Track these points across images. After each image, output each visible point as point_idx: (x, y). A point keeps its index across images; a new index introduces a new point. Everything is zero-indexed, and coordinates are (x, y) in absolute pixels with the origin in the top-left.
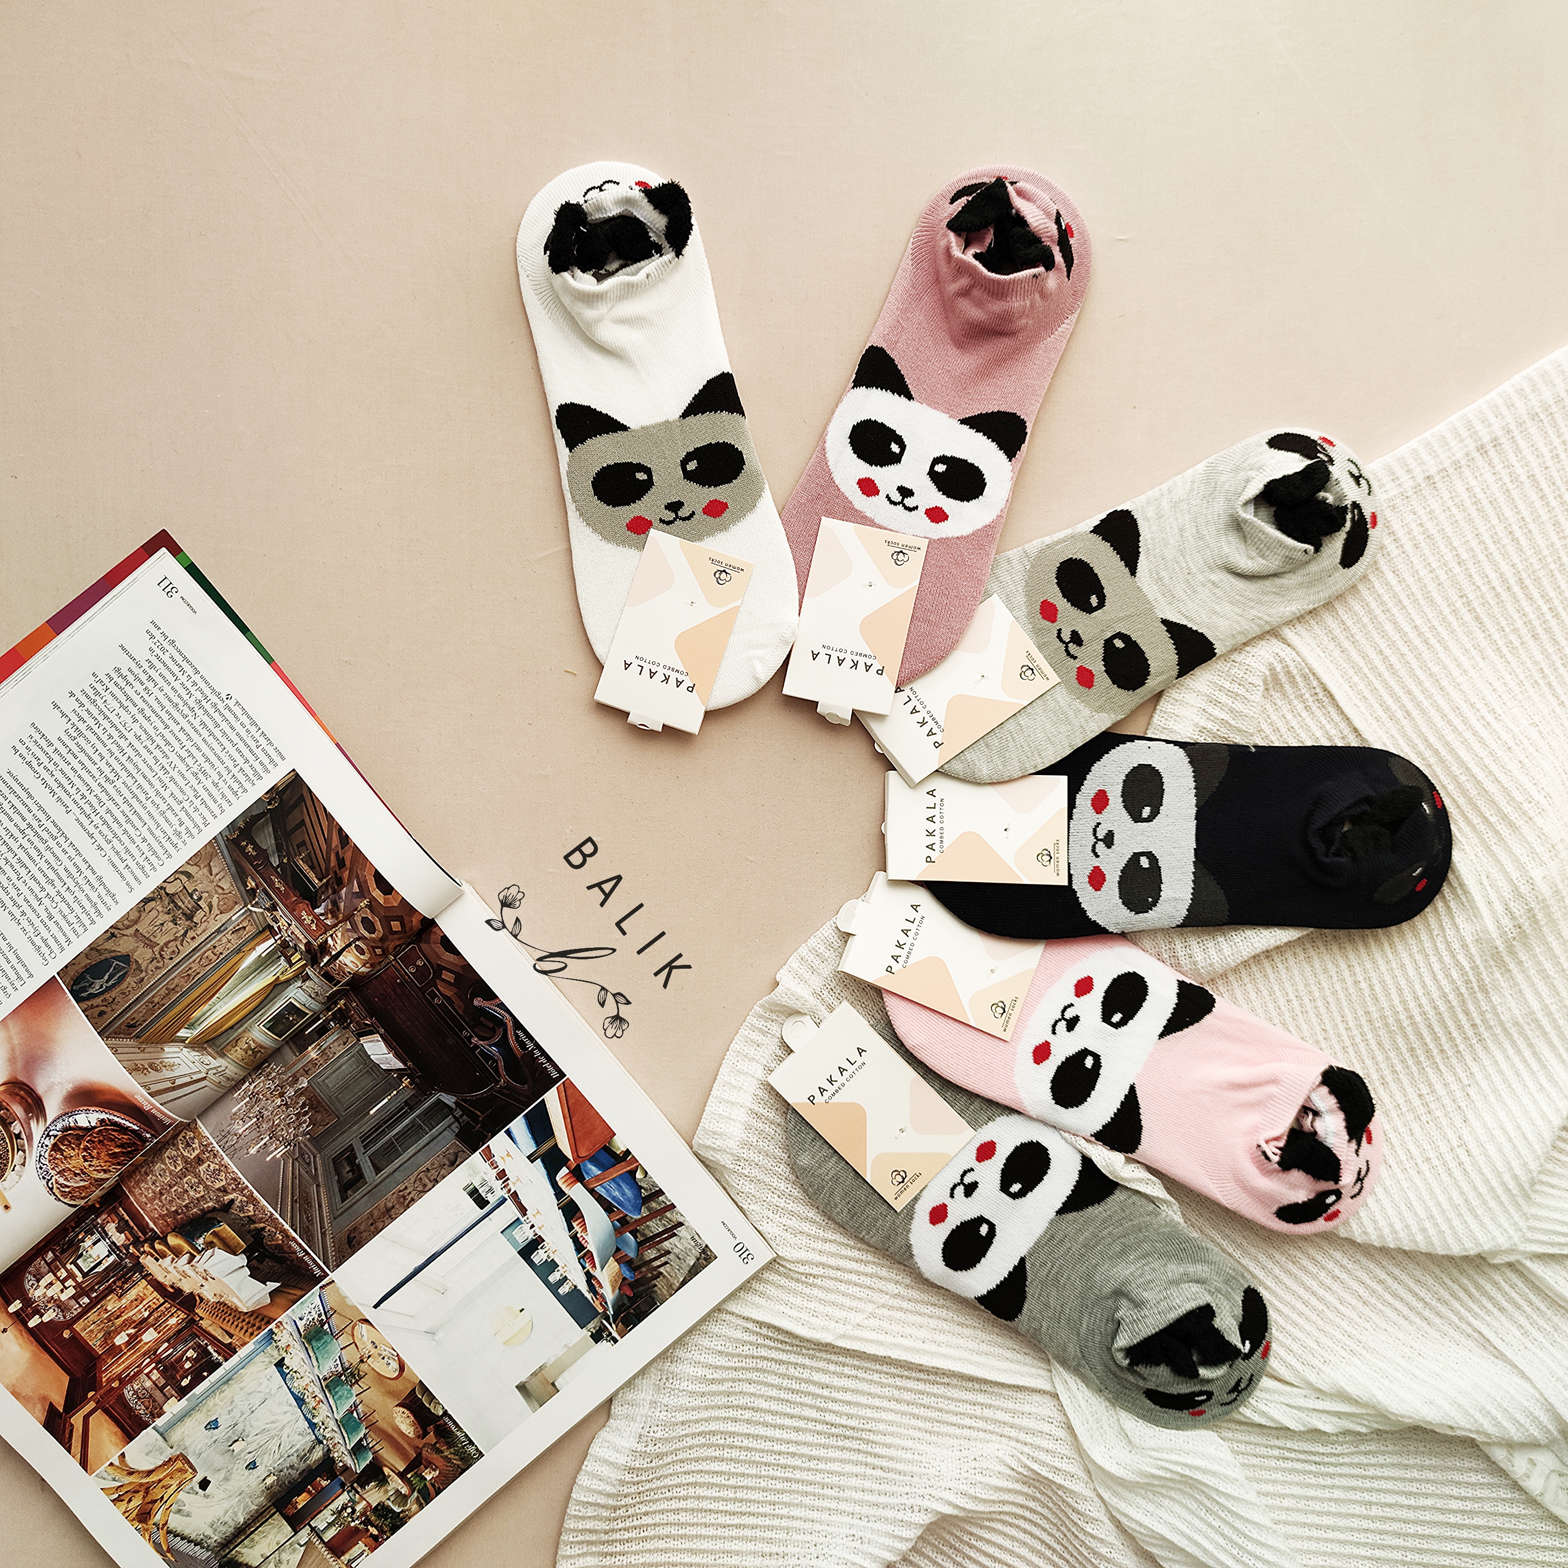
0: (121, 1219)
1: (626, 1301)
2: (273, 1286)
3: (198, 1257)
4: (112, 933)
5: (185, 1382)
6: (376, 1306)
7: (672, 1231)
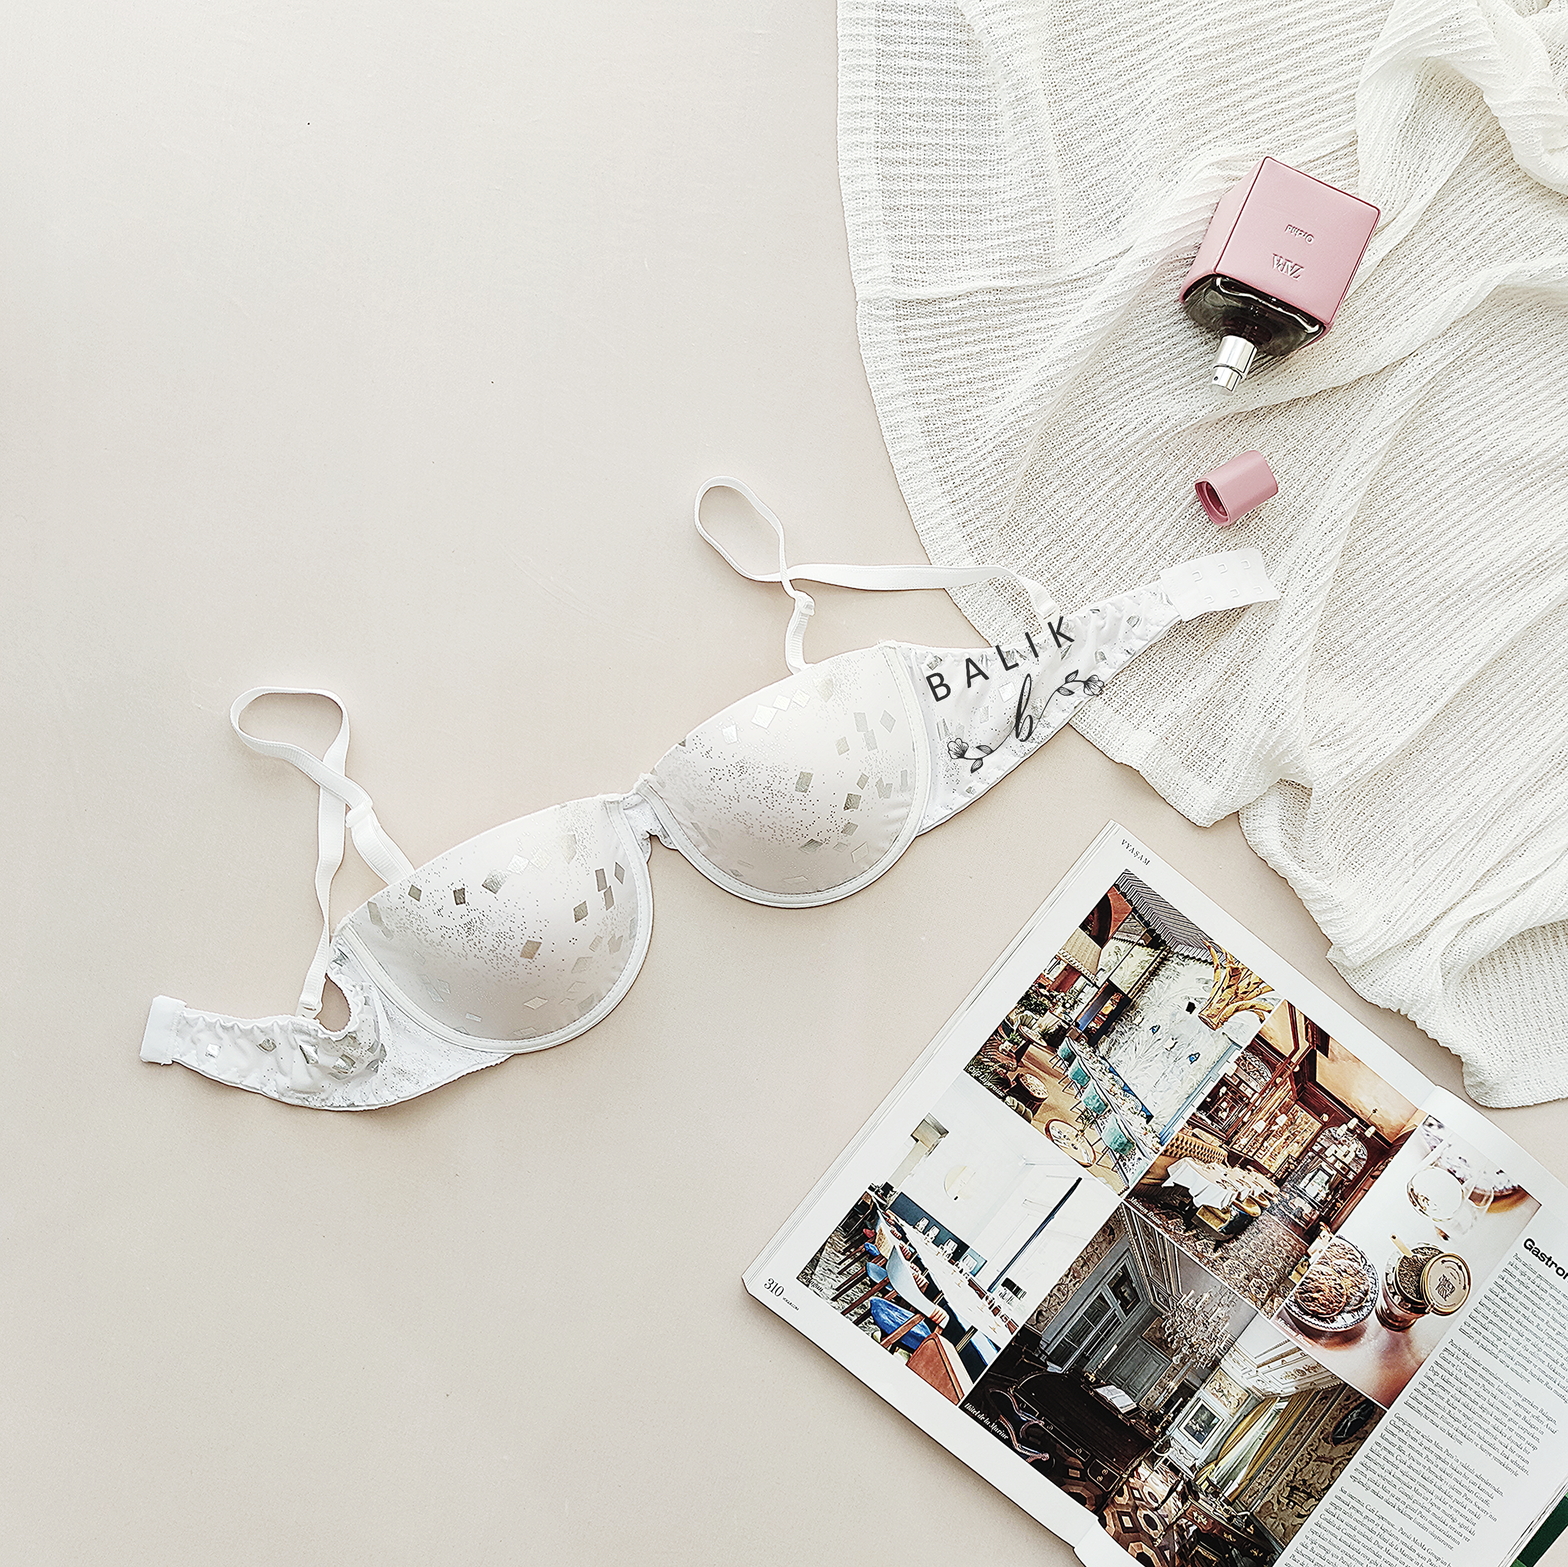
0: (1300, 1217)
2: (1169, 1183)
4: (1351, 1453)
5: (1224, 1090)
6: (1080, 1179)
7: (841, 1292)
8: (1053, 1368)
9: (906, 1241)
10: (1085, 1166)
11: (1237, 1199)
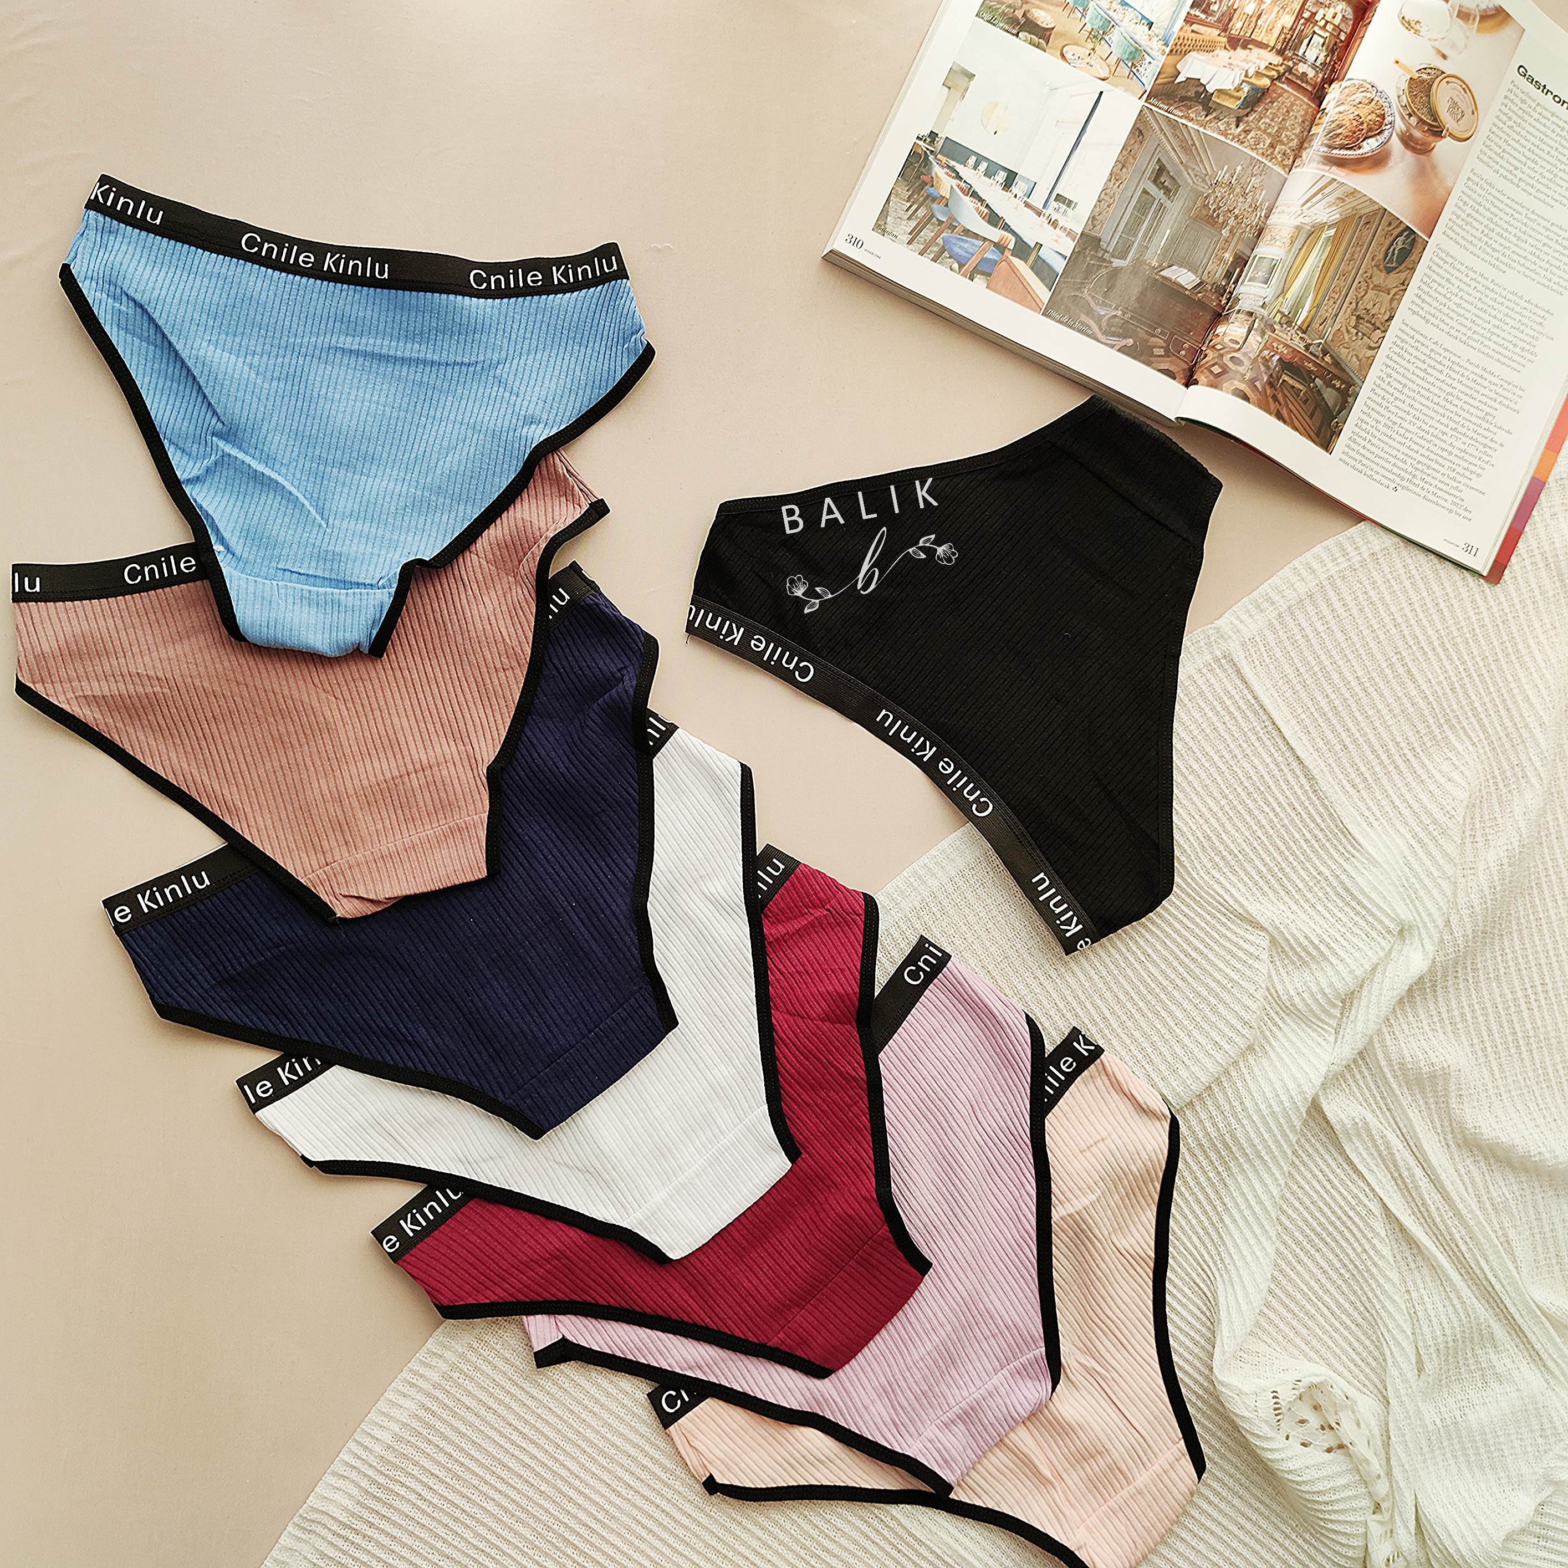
0: (1307, 82)
1: (923, 170)
2: (1181, 78)
3: (1243, 77)
4: (1405, 284)
6: (1102, 92)
7: (914, 235)
8: (1118, 263)
9: (961, 179)
10: (1103, 80)
11: (1246, 76)
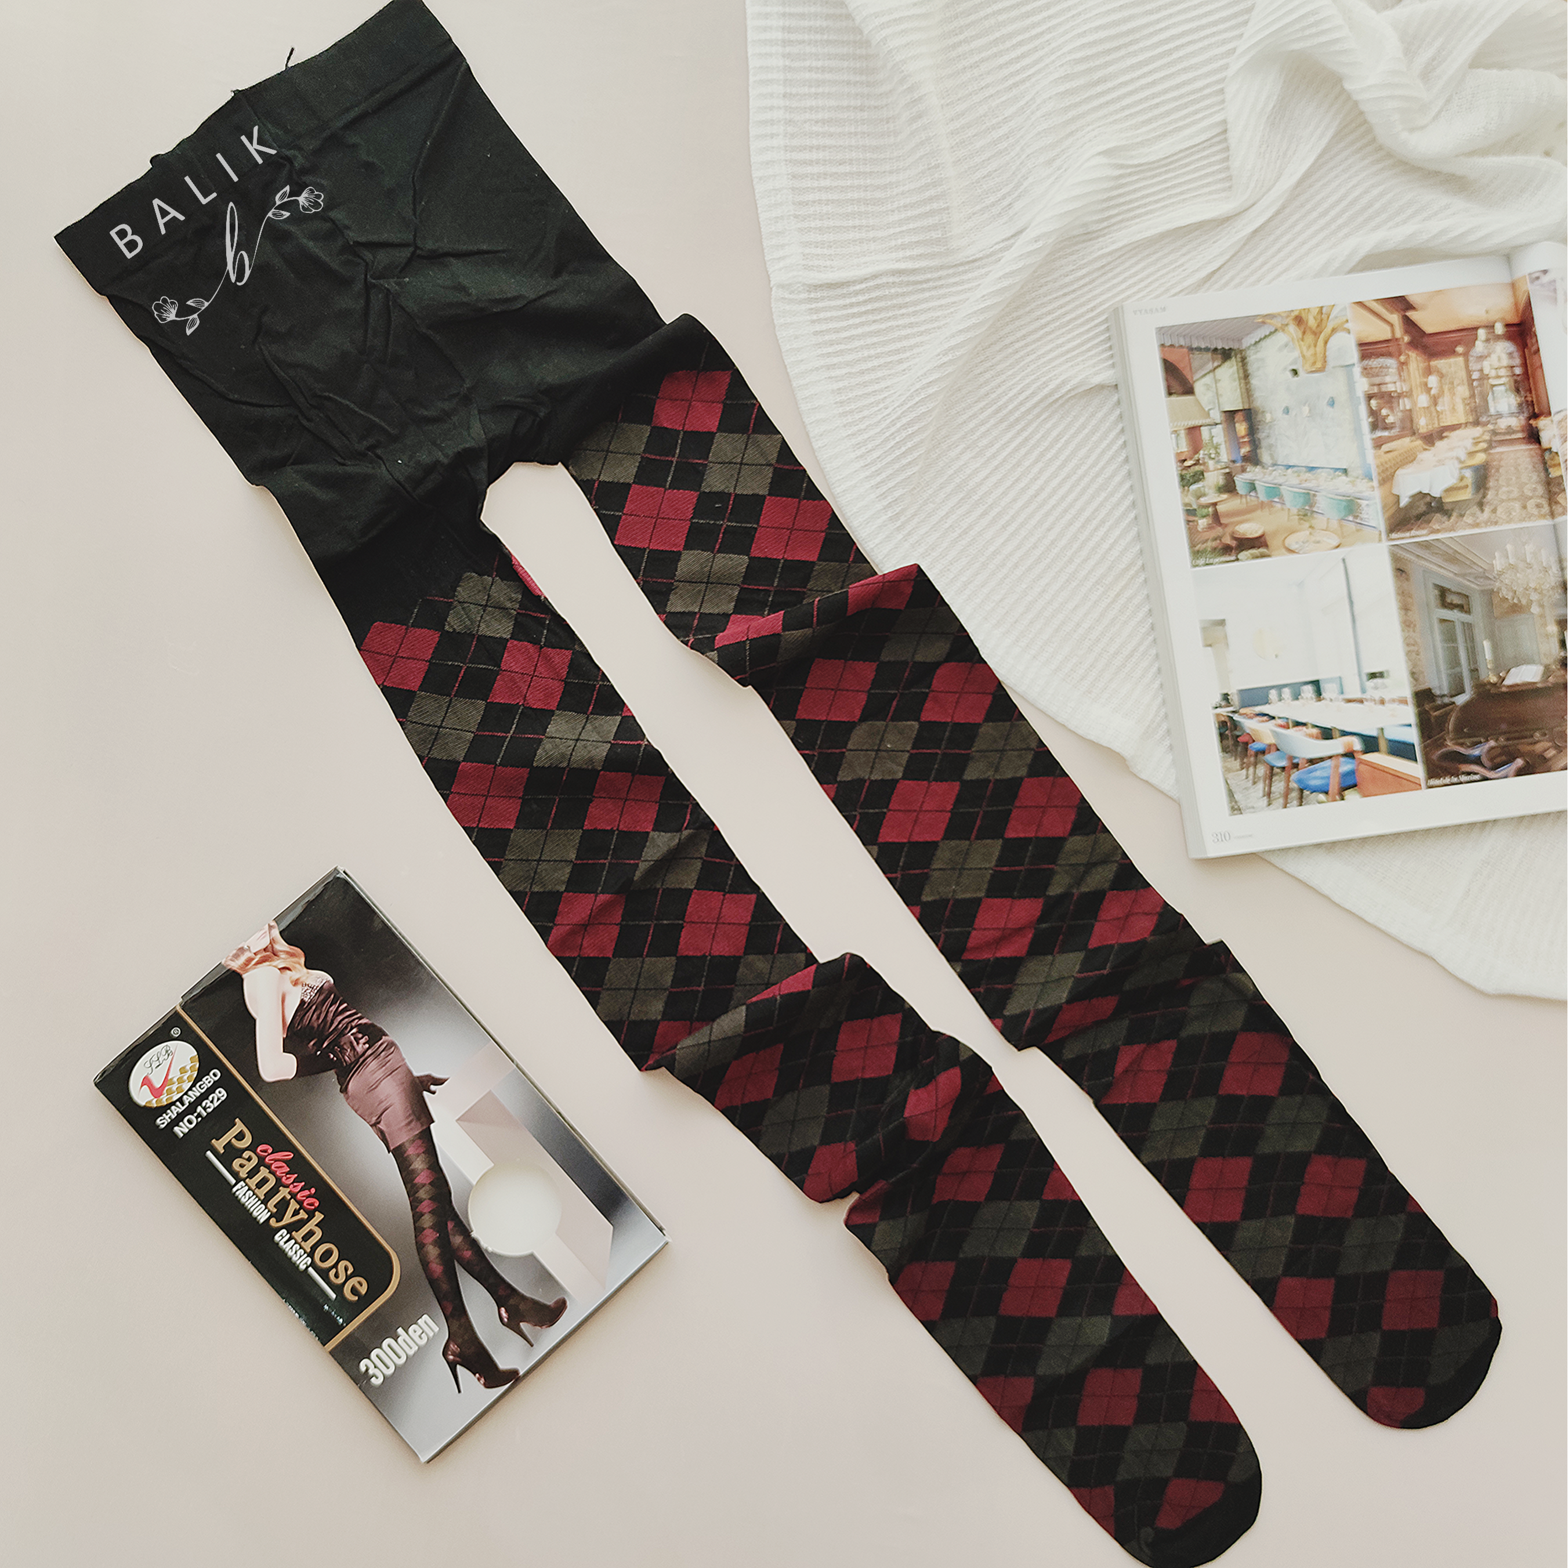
1: (1237, 733)
5: (1374, 403)
7: (1268, 796)
8: (1461, 700)
9: (1274, 718)
10: (1338, 547)
11: (1461, 462)
